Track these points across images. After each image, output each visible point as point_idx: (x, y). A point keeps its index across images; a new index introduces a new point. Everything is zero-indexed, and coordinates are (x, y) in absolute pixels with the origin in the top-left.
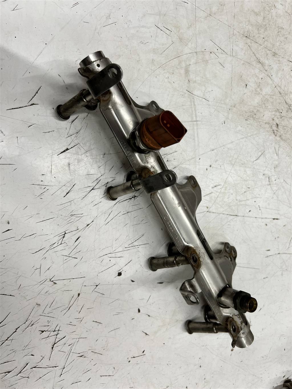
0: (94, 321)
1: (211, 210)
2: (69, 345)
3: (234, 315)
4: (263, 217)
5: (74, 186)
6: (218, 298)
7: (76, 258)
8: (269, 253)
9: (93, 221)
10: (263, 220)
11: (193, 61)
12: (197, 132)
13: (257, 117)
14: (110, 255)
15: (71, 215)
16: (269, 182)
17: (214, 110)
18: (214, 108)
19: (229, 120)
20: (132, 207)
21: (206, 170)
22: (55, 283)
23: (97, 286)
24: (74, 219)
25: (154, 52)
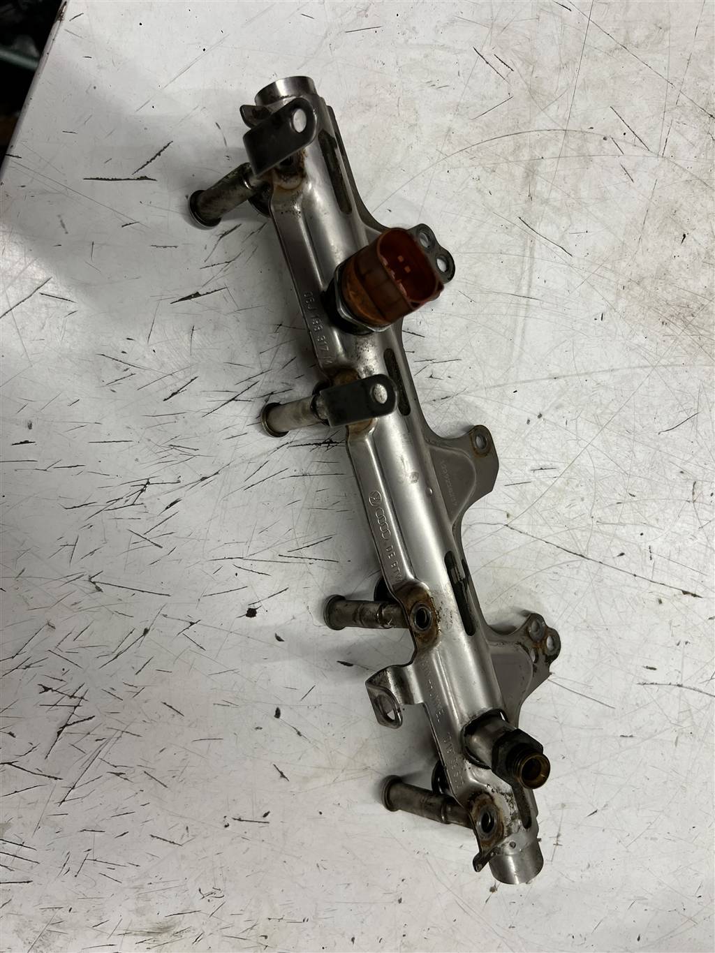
0: (165, 703)
1: (515, 523)
2: (97, 740)
3: (498, 790)
4: (654, 580)
5: (192, 380)
6: (465, 735)
7: (160, 547)
8: (651, 676)
9: (217, 473)
10: (654, 587)
11: (553, 149)
12: (525, 325)
13: (695, 323)
14: (239, 562)
15: (171, 445)
16: (693, 494)
17: (581, 280)
18: (583, 277)
19: (616, 313)
20: (318, 466)
21: (526, 422)
22: (99, 590)
23: (192, 624)
24: (176, 457)
25: (457, 113)
